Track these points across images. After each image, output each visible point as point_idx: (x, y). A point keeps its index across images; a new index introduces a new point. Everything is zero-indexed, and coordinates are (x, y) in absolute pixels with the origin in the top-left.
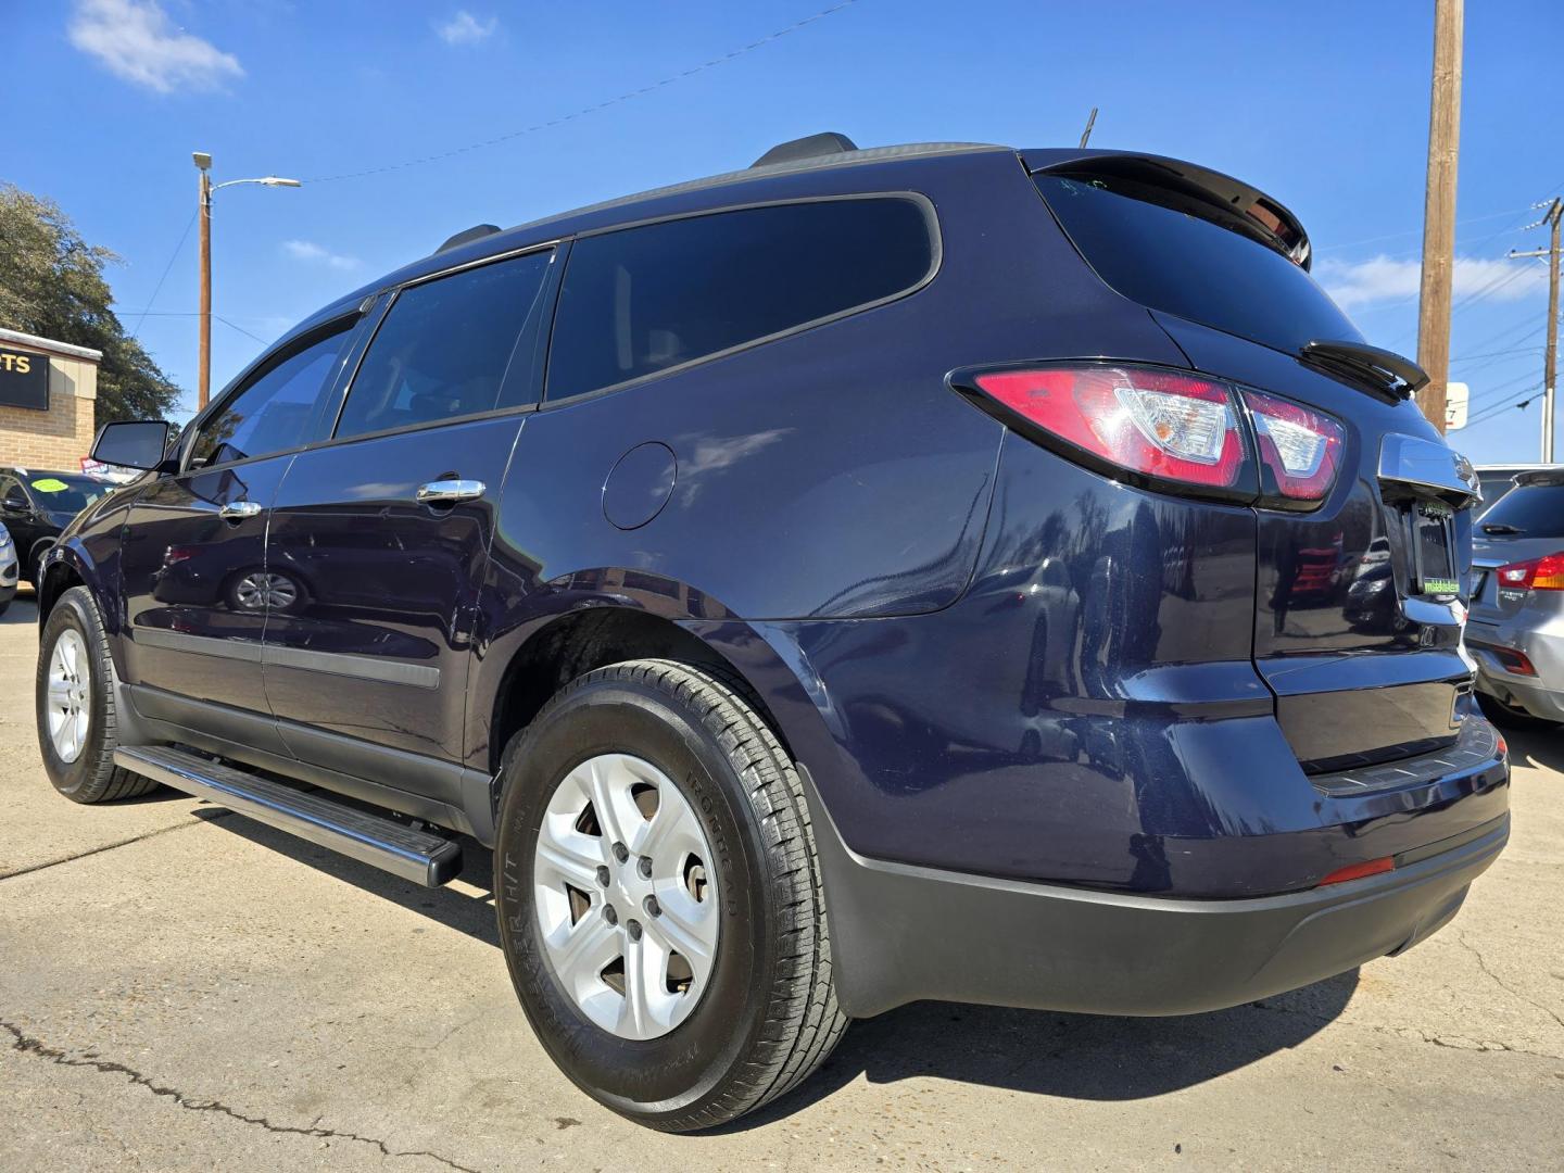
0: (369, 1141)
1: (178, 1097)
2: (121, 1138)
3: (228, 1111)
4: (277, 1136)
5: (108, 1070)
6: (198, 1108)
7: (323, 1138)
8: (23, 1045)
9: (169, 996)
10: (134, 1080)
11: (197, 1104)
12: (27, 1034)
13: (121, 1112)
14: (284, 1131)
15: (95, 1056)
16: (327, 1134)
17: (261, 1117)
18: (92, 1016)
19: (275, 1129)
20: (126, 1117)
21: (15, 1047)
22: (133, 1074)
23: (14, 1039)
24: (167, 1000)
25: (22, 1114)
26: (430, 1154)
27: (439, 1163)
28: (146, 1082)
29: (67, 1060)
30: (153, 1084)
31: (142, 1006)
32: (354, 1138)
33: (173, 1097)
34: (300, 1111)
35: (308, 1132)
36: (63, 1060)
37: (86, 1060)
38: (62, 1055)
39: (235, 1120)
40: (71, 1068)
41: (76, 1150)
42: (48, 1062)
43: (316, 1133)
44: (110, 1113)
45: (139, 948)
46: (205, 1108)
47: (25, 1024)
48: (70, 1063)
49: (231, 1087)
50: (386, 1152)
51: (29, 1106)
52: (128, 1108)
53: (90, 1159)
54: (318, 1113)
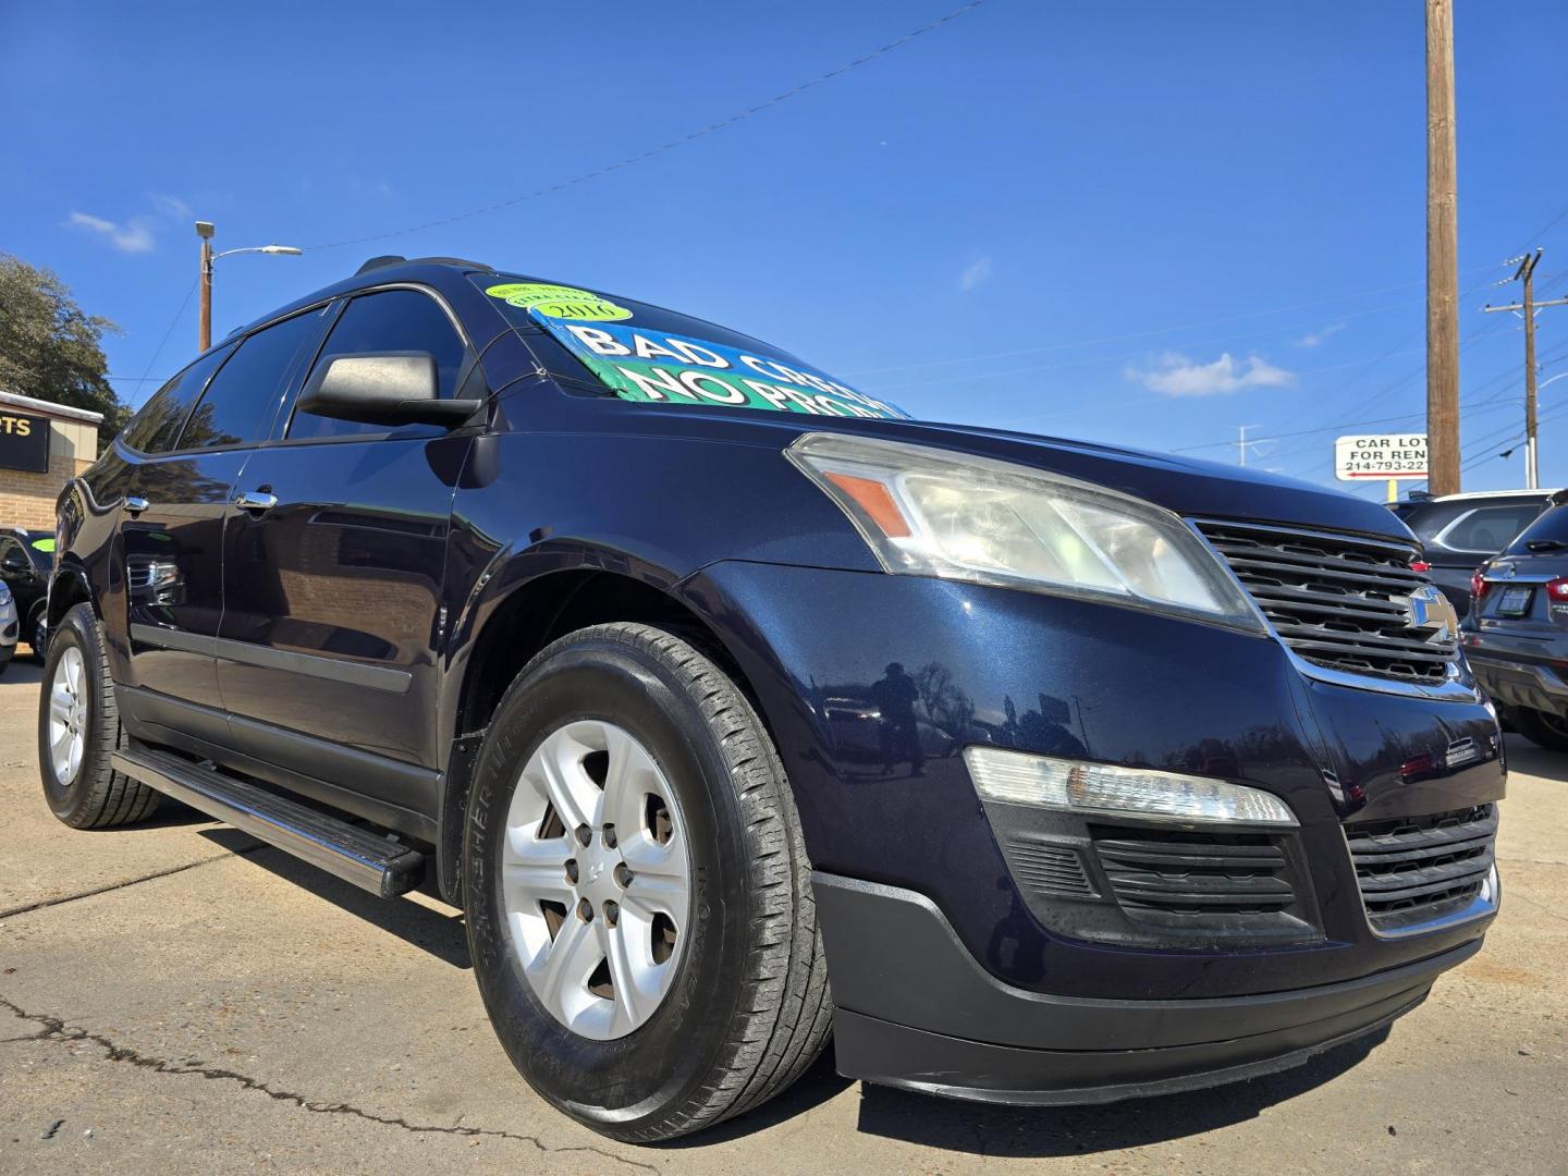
0: (521, 1138)
1: (300, 1102)
2: (248, 1141)
3: (359, 1113)
4: (421, 1135)
5: (216, 1077)
6: (325, 1111)
7: (470, 1137)
8: (117, 1056)
9: (264, 1008)
10: (248, 1086)
11: (323, 1107)
12: (119, 1045)
13: (242, 1116)
14: (425, 1130)
15: (199, 1064)
16: (473, 1132)
17: (397, 1118)
18: (186, 1026)
19: (415, 1129)
20: (248, 1122)
21: (108, 1057)
22: (245, 1080)
23: (105, 1050)
24: (262, 1011)
25: (132, 1121)
26: (592, 1149)
27: (604, 1158)
28: (262, 1087)
29: (169, 1068)
30: (269, 1088)
31: (237, 1017)
32: (504, 1136)
33: (294, 1101)
34: (438, 1111)
35: (452, 1131)
36: (164, 1068)
37: (190, 1068)
38: (162, 1064)
39: (368, 1121)
40: (176, 1075)
41: (202, 1155)
42: (148, 1071)
43: (460, 1131)
44: (229, 1118)
45: (219, 964)
46: (333, 1111)
47: (114, 1036)
48: (173, 1071)
49: (355, 1091)
50: (544, 1149)
51: (138, 1113)
52: (249, 1113)
53: (218, 1162)
54: (458, 1113)
